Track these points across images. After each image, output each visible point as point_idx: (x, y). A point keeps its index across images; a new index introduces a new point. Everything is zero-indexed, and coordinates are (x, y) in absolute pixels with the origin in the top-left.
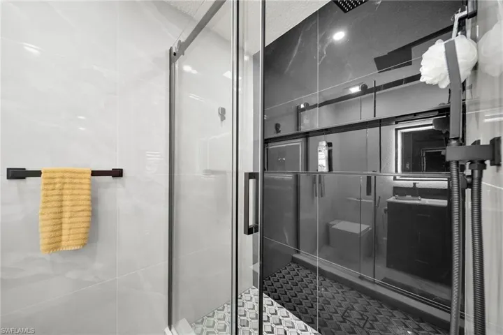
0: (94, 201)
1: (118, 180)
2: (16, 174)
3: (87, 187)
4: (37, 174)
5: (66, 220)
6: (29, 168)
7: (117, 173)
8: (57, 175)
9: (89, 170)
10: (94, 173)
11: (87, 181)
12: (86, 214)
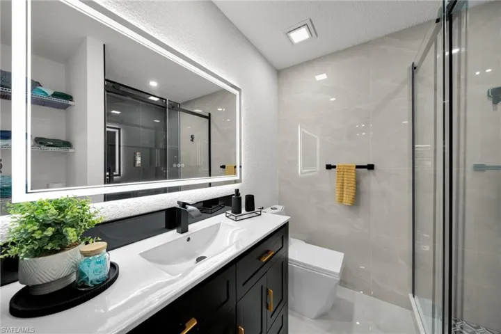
0: (357, 183)
1: (371, 171)
2: (329, 167)
3: (353, 174)
4: (334, 167)
5: (345, 189)
6: (332, 165)
7: (371, 167)
8: (342, 168)
9: (355, 165)
10: (358, 167)
11: (353, 171)
12: (353, 188)
